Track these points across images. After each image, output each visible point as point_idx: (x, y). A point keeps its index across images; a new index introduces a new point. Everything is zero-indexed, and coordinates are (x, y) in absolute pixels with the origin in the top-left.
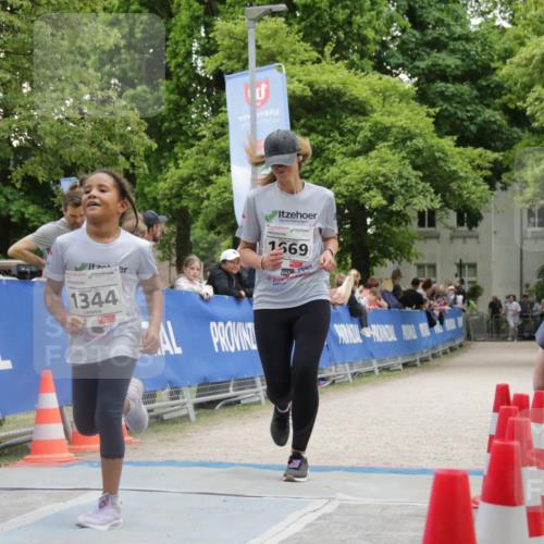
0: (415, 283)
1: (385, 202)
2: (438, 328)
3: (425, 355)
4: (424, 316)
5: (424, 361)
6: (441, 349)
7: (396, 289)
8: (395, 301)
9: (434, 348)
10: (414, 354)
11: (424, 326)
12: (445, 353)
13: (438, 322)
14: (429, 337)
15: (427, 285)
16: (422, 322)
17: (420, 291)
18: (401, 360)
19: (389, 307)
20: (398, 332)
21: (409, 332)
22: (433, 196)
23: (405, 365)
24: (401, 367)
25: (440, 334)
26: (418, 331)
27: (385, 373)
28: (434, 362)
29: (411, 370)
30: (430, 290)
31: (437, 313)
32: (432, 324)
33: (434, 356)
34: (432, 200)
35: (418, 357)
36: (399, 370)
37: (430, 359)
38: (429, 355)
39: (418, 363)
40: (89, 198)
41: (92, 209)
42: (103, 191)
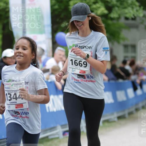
0: (124, 62)
1: (106, 12)
2: (139, 92)
3: (131, 110)
4: (130, 84)
5: (130, 114)
6: (141, 105)
7: (113, 68)
8: (112, 76)
9: (137, 104)
10: (124, 111)
11: (130, 91)
12: (143, 107)
13: (139, 87)
14: (133, 98)
15: (132, 64)
16: (129, 87)
17: (127, 67)
18: (116, 115)
19: (109, 80)
20: (115, 97)
21: (121, 96)
22: (138, 8)
23: (119, 118)
24: (116, 119)
25: (141, 96)
27: (106, 124)
30: (134, 67)
31: (138, 81)
33: (137, 110)
34: (137, 11)
35: (126, 112)
36: (114, 121)
37: (134, 112)
38: (133, 109)
39: (127, 116)
40: (18, 53)
41: (19, 58)
42: (24, 49)
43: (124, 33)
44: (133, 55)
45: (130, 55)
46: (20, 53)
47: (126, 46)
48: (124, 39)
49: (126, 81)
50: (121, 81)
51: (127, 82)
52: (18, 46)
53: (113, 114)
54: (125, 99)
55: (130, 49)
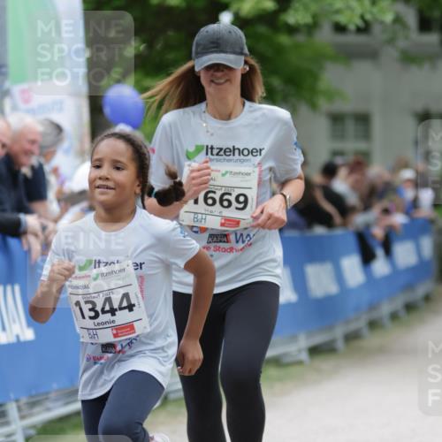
2: (380, 266)
3: (353, 327)
4: (352, 242)
5: (352, 337)
6: (386, 309)
9: (373, 307)
10: (330, 328)
11: (351, 265)
12: (394, 316)
13: (380, 252)
14: (362, 287)
16: (347, 253)
18: (304, 342)
21: (320, 280)
23: (314, 351)
24: (304, 356)
25: (387, 278)
26: (339, 277)
28: (372, 340)
29: (325, 363)
31: (378, 232)
32: (367, 257)
33: (373, 325)
35: (339, 332)
36: (300, 363)
37: (365, 331)
38: (361, 323)
39: (340, 344)
40: (100, 178)
41: (102, 194)
42: (118, 169)
43: (332, 76)
44: (361, 146)
45: (352, 145)
46: (107, 179)
47: (337, 119)
48: (331, 95)
49: (338, 232)
50: (319, 230)
51: (342, 235)
52: (99, 160)
53: (294, 338)
54: (333, 289)
55: (350, 126)
